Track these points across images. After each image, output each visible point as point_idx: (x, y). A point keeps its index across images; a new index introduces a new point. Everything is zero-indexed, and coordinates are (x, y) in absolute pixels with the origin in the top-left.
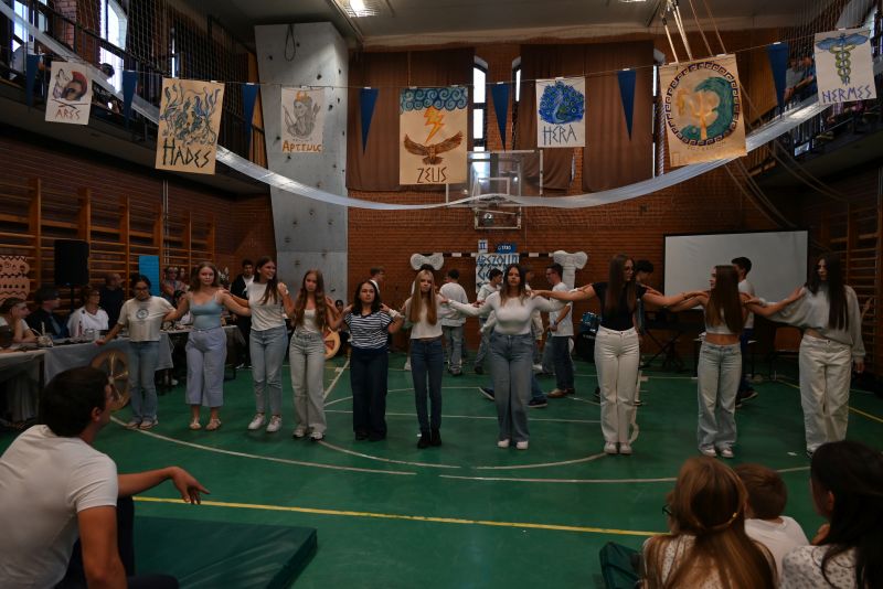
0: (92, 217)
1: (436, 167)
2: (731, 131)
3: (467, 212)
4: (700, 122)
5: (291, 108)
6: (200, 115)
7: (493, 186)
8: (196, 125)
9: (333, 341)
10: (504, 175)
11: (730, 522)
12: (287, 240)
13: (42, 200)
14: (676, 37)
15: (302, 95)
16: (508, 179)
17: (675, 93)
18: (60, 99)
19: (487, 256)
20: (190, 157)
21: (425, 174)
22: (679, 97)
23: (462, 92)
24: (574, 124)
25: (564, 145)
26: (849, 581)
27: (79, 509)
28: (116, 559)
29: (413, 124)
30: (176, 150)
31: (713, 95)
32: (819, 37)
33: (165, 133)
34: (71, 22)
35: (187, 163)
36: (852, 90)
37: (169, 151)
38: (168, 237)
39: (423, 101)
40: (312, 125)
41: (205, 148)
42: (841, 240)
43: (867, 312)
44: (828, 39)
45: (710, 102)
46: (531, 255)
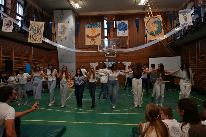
0: (14, 55)
1: (94, 41)
2: (161, 32)
3: (103, 53)
4: (154, 31)
5: (60, 28)
6: (39, 30)
7: (109, 47)
8: (38, 32)
9: (72, 83)
10: (111, 44)
11: (158, 117)
12: (61, 60)
13: (2, 51)
14: (150, 13)
15: (63, 25)
16: (112, 45)
17: (148, 24)
18: (5, 26)
19: (108, 63)
20: (36, 39)
21: (91, 43)
22: (149, 25)
23: (100, 24)
24: (125, 31)
25: (123, 36)
26: (187, 131)
27: (5, 120)
28: (14, 132)
29: (89, 31)
30: (33, 38)
31: (156, 24)
32: (180, 11)
33: (30, 34)
34: (9, 9)
35: (36, 41)
36: (187, 23)
37: (31, 38)
38: (33, 59)
39: (91, 26)
40: (65, 32)
41: (40, 37)
42: (188, 58)
43: (194, 74)
44: (182, 12)
45: (156, 26)
46: (118, 63)
